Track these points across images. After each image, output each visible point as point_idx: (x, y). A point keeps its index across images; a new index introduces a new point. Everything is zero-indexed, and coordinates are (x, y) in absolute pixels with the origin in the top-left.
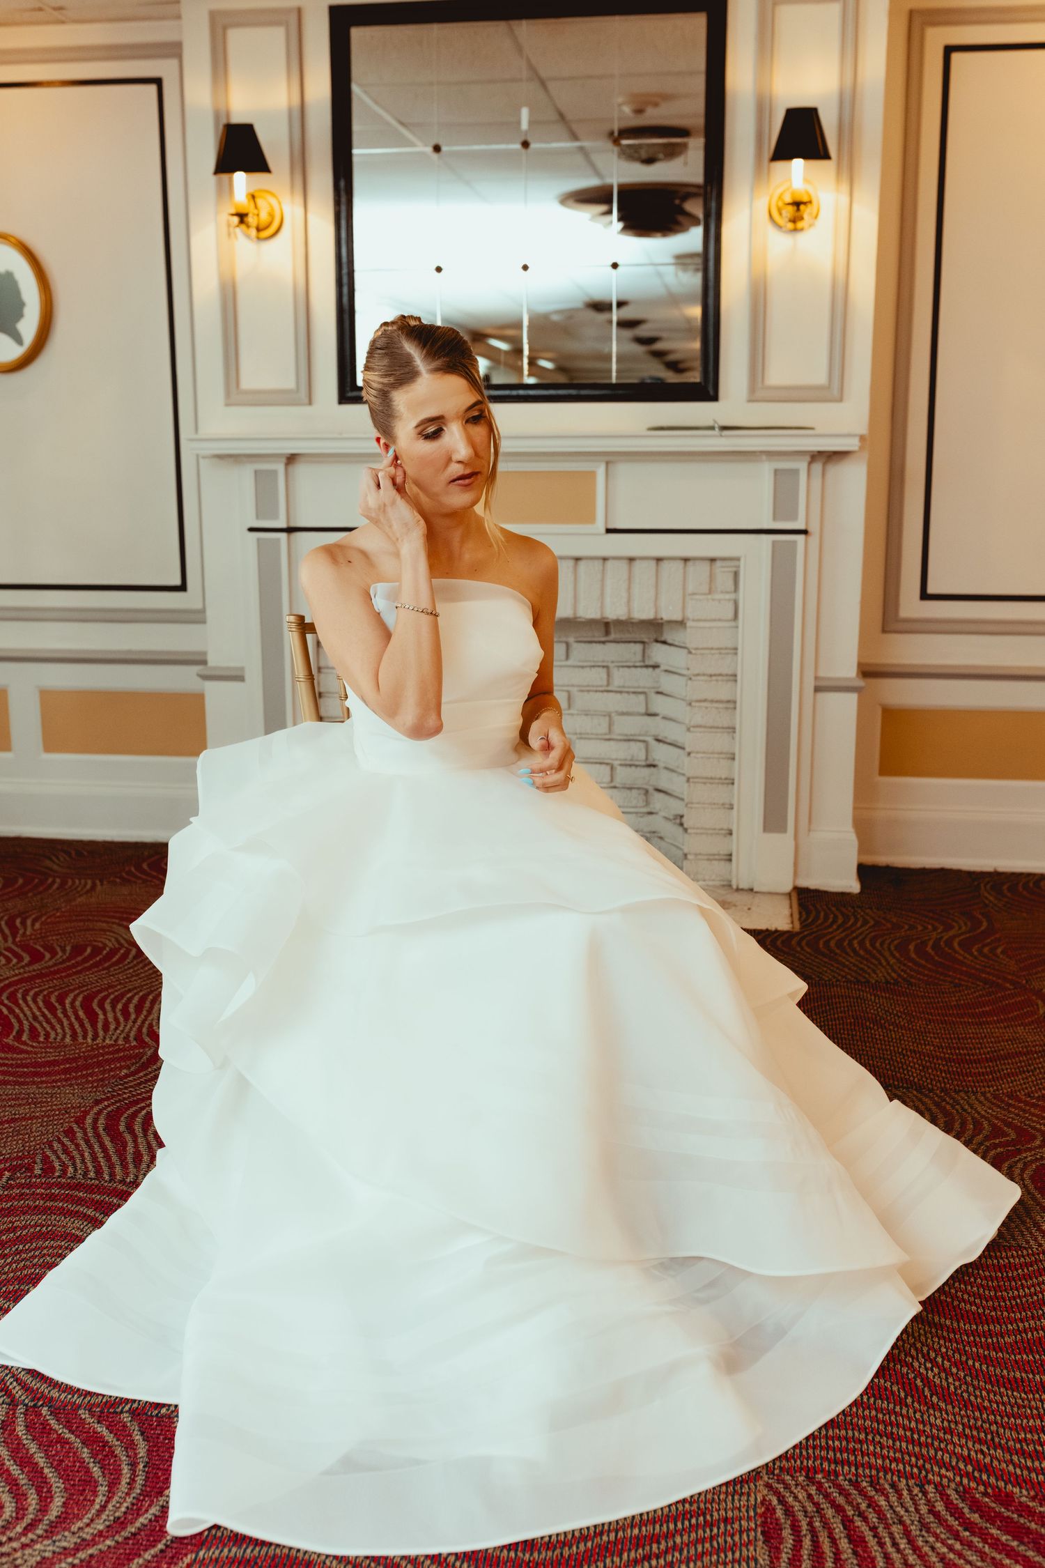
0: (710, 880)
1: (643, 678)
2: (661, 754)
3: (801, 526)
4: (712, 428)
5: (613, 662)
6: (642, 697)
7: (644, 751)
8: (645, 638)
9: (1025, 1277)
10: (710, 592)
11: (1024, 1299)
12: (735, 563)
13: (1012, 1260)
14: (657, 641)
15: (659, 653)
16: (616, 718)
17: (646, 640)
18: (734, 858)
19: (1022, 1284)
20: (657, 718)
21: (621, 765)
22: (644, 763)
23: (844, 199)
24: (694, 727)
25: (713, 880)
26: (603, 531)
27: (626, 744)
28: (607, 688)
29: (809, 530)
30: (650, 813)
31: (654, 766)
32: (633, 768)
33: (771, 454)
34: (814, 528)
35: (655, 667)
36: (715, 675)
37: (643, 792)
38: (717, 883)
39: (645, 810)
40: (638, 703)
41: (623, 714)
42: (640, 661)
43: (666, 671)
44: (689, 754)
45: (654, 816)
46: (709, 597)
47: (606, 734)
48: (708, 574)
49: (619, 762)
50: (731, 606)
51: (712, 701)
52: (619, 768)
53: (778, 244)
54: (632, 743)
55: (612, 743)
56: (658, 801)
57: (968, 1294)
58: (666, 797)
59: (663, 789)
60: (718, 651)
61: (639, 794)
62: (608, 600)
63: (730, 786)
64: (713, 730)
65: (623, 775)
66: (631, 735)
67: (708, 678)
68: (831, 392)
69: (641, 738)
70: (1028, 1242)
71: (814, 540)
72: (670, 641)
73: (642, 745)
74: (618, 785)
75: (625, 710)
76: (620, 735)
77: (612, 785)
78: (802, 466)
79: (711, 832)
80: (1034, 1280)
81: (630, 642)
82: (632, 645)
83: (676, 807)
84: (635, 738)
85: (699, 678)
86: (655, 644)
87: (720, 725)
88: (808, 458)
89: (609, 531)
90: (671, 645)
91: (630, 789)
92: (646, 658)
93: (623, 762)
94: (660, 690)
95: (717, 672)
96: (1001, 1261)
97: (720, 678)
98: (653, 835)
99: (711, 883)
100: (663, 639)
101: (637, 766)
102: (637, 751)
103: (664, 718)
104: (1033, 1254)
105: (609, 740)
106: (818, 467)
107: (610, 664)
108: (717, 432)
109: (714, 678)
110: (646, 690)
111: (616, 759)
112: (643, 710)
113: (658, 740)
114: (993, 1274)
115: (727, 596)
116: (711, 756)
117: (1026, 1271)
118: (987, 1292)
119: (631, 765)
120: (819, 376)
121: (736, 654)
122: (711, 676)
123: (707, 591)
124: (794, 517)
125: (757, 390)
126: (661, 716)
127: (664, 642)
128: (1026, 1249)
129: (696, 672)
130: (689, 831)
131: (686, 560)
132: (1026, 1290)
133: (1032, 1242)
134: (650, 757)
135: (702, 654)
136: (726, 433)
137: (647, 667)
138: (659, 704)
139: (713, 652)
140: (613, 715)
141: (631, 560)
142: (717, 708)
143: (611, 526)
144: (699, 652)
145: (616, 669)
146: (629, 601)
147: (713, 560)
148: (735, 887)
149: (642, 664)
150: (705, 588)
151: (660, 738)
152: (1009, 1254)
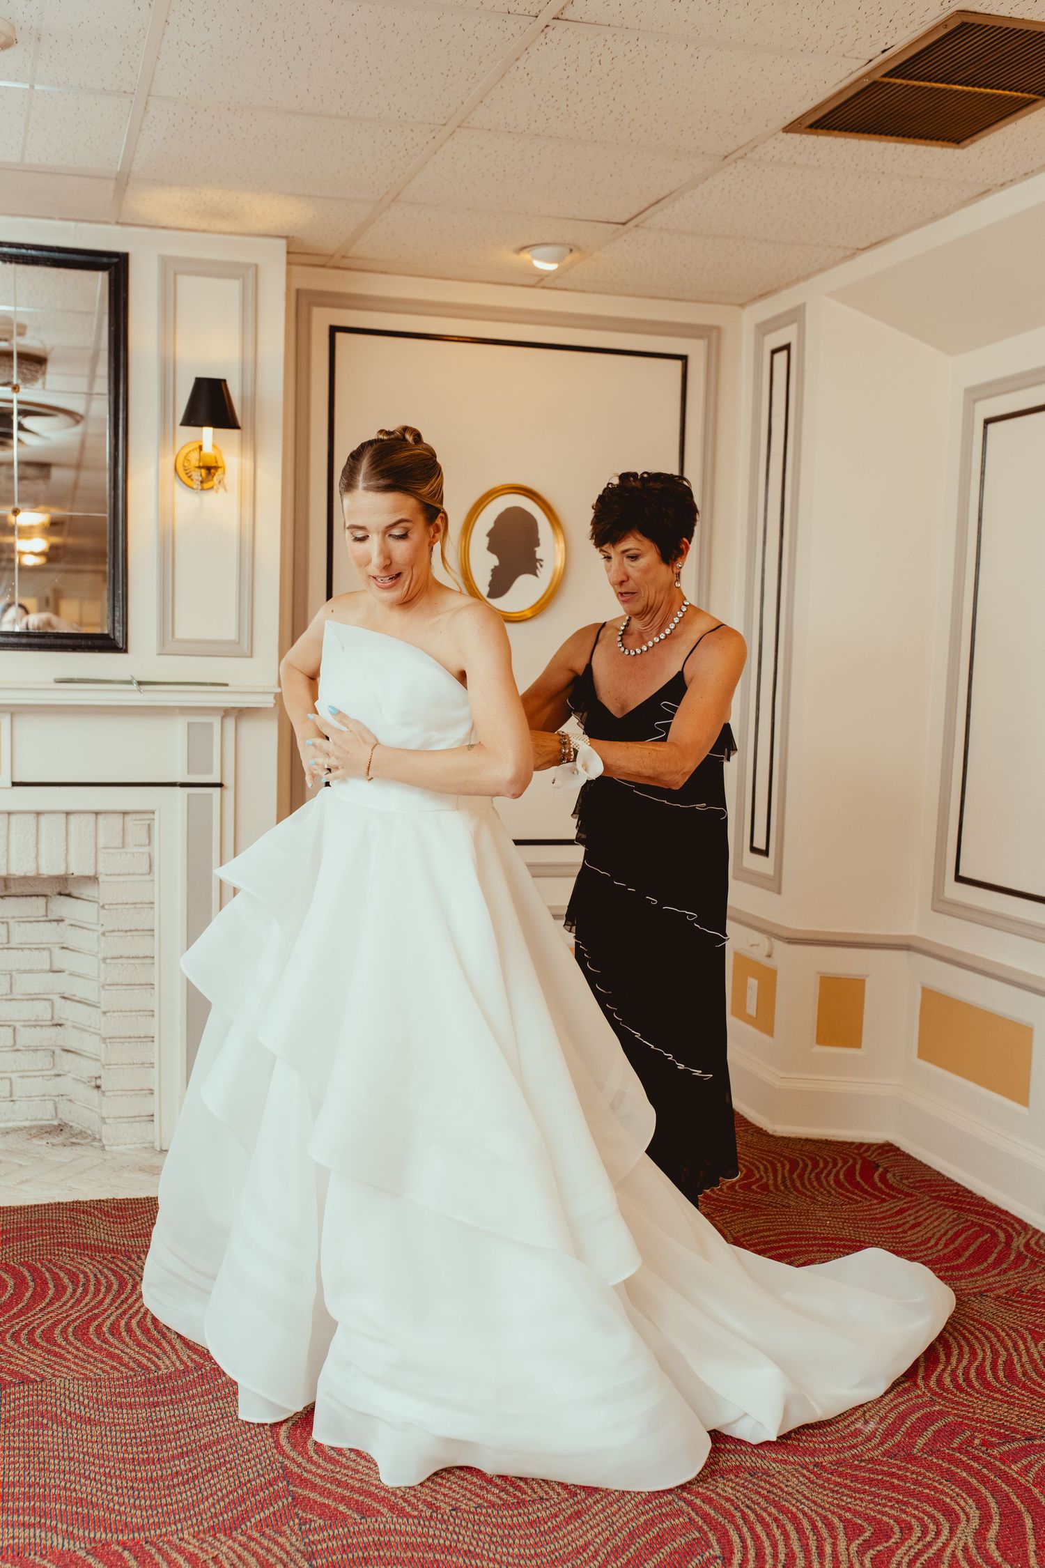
0: (130, 1144)
1: (47, 933)
2: (68, 1012)
3: (218, 781)
4: (130, 683)
5: (13, 917)
6: (46, 953)
7: (49, 1010)
8: (47, 891)
9: (554, 1529)
10: (123, 845)
11: (561, 1552)
12: (151, 816)
13: (539, 1514)
14: (60, 894)
15: (62, 907)
16: (16, 976)
17: (49, 894)
18: (156, 1118)
19: (555, 1537)
20: (63, 974)
21: (24, 1026)
22: (49, 1023)
23: (249, 464)
24: (110, 985)
25: (134, 1143)
26: (10, 784)
27: (30, 1004)
28: (6, 946)
29: (223, 783)
30: (59, 1075)
31: (60, 1025)
32: (38, 1028)
33: (185, 710)
34: (229, 781)
35: (59, 921)
36: (130, 931)
37: (49, 1053)
38: (139, 1146)
39: (53, 1072)
40: (42, 960)
41: (25, 972)
42: (43, 916)
43: (72, 925)
44: (104, 1013)
45: (62, 1078)
46: (122, 850)
47: (7, 994)
48: (121, 826)
49: (21, 1023)
50: (146, 860)
51: (128, 958)
52: (22, 1030)
53: (185, 501)
54: (35, 1002)
55: (14, 1003)
56: (66, 1062)
57: (512, 1556)
58: (77, 1058)
59: (69, 1049)
60: (133, 906)
61: (46, 1056)
62: (13, 856)
63: (150, 1044)
64: (129, 987)
65: (27, 1037)
66: (36, 994)
67: (124, 934)
68: (242, 648)
69: (46, 997)
70: (547, 1493)
71: (229, 794)
72: (74, 895)
73: (47, 1004)
74: (21, 1048)
75: (27, 968)
76: (22, 994)
77: (15, 1048)
78: (216, 721)
79: (130, 1093)
80: (564, 1530)
81: (31, 896)
82: (34, 898)
83: (88, 1069)
84: (39, 997)
85: (113, 934)
86: (58, 897)
87: (138, 983)
88: (222, 713)
89: (14, 784)
90: (78, 898)
91: (35, 1050)
92: (49, 911)
93: (27, 1023)
94: (65, 945)
95: (132, 928)
96: (530, 1517)
97: (135, 933)
98: (61, 1098)
99: (132, 1147)
100: (67, 892)
101: (41, 1026)
102: (40, 1010)
103: (71, 974)
104: (556, 1504)
105: (11, 1000)
106: (230, 723)
107: (9, 920)
108: (135, 686)
109: (129, 933)
110: (49, 946)
111: (19, 1021)
112: (48, 968)
113: (64, 998)
114: (528, 1532)
115: (141, 850)
116: (129, 1014)
117: (554, 1522)
118: (527, 1551)
119: (35, 1026)
120: (229, 632)
121: (153, 908)
122: (126, 931)
123: (121, 845)
124: (209, 771)
125: (168, 643)
126: (67, 972)
127: (69, 895)
128: (547, 1500)
129: (110, 929)
130: (107, 1094)
131: (97, 813)
132: (560, 1542)
133: (551, 1493)
134: (56, 1016)
135: (117, 909)
136: (144, 687)
137: (50, 921)
138: (62, 960)
139: (127, 906)
140: (14, 973)
141: (38, 813)
142: (134, 964)
143: (17, 780)
144: (111, 907)
145: (17, 924)
146: (37, 856)
147: (125, 813)
148: (158, 1149)
149: (45, 918)
150: (118, 842)
151: (66, 995)
152: (535, 1508)
